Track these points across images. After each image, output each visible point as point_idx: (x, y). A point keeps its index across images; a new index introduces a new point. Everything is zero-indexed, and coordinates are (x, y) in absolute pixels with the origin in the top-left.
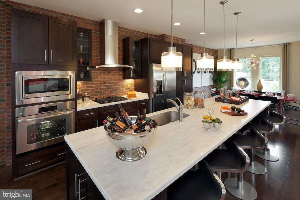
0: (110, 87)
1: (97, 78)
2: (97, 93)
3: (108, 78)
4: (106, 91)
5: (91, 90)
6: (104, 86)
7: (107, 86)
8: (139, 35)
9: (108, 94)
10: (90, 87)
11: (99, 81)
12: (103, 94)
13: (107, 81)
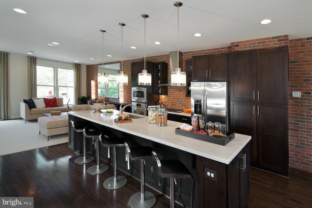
0: (181, 102)
1: (173, 94)
2: (173, 105)
3: (180, 95)
4: (179, 105)
5: (170, 102)
6: (177, 101)
7: (179, 101)
8: (207, 53)
9: (180, 107)
10: (169, 100)
11: (174, 97)
12: (177, 107)
13: (179, 97)
